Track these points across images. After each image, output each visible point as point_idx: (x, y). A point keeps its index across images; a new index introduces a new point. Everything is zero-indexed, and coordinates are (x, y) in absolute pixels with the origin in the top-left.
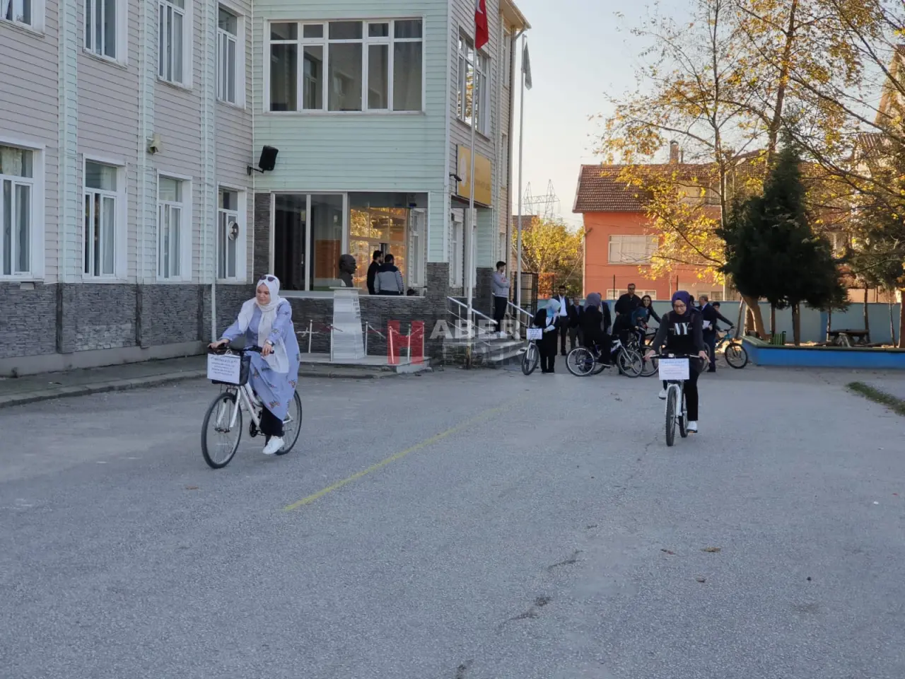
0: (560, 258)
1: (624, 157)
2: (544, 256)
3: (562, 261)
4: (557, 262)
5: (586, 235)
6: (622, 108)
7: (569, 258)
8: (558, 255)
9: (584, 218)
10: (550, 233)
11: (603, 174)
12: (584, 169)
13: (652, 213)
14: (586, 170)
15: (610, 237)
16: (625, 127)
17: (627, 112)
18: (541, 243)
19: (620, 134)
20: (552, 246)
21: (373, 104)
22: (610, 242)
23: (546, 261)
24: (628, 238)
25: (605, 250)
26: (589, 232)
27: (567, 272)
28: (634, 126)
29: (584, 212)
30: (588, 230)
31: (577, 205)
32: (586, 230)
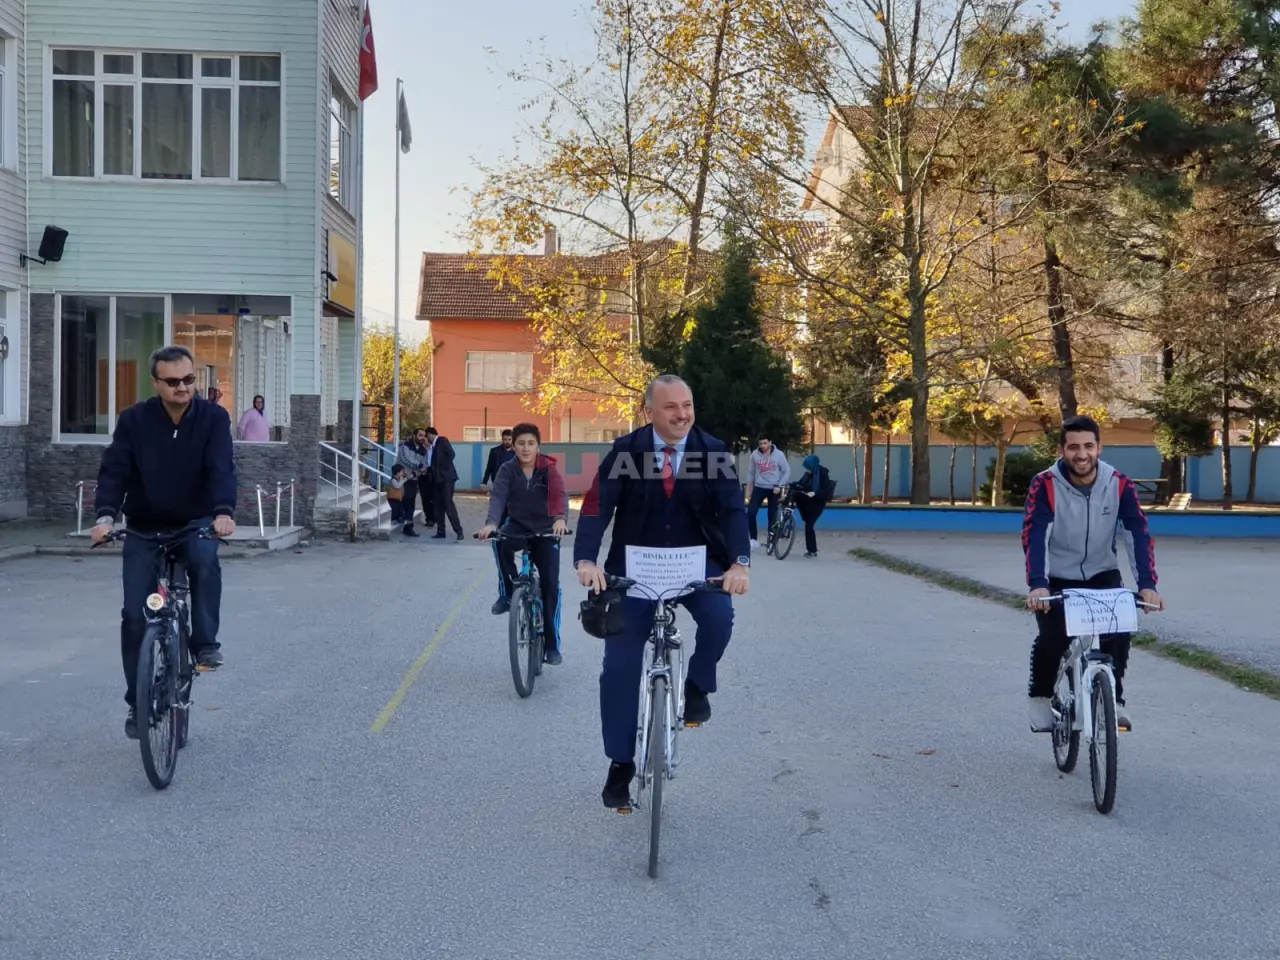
1: (498, 246)
2: (374, 379)
4: (389, 388)
5: (435, 352)
6: (495, 179)
7: (407, 384)
8: (394, 379)
9: (433, 329)
10: (382, 348)
11: (468, 266)
12: (427, 258)
13: (541, 323)
15: (468, 354)
16: (501, 205)
17: (502, 185)
19: (494, 215)
20: (385, 366)
22: (467, 362)
23: (376, 386)
24: (491, 356)
25: (461, 372)
26: (439, 347)
28: (512, 205)
29: (432, 320)
30: (438, 344)
31: (422, 309)
32: (435, 344)
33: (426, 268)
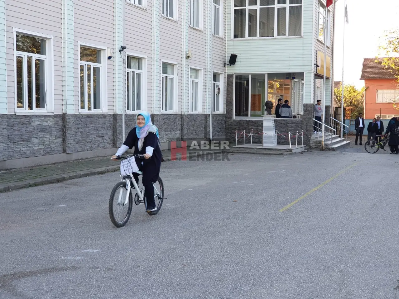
0: (353, 100)
1: (386, 54)
2: (345, 100)
3: (354, 102)
4: (351, 102)
5: (366, 90)
7: (357, 101)
8: (352, 99)
9: (365, 82)
10: (349, 89)
11: (376, 61)
12: (364, 60)
14: (366, 60)
15: (377, 90)
16: (387, 40)
17: (388, 33)
18: (344, 93)
19: (385, 44)
20: (350, 95)
22: (377, 93)
23: (346, 102)
24: (385, 91)
25: (375, 97)
26: (367, 88)
27: (356, 106)
28: (391, 40)
29: (365, 80)
30: (367, 87)
31: (362, 76)
32: (366, 87)
33: (364, 63)
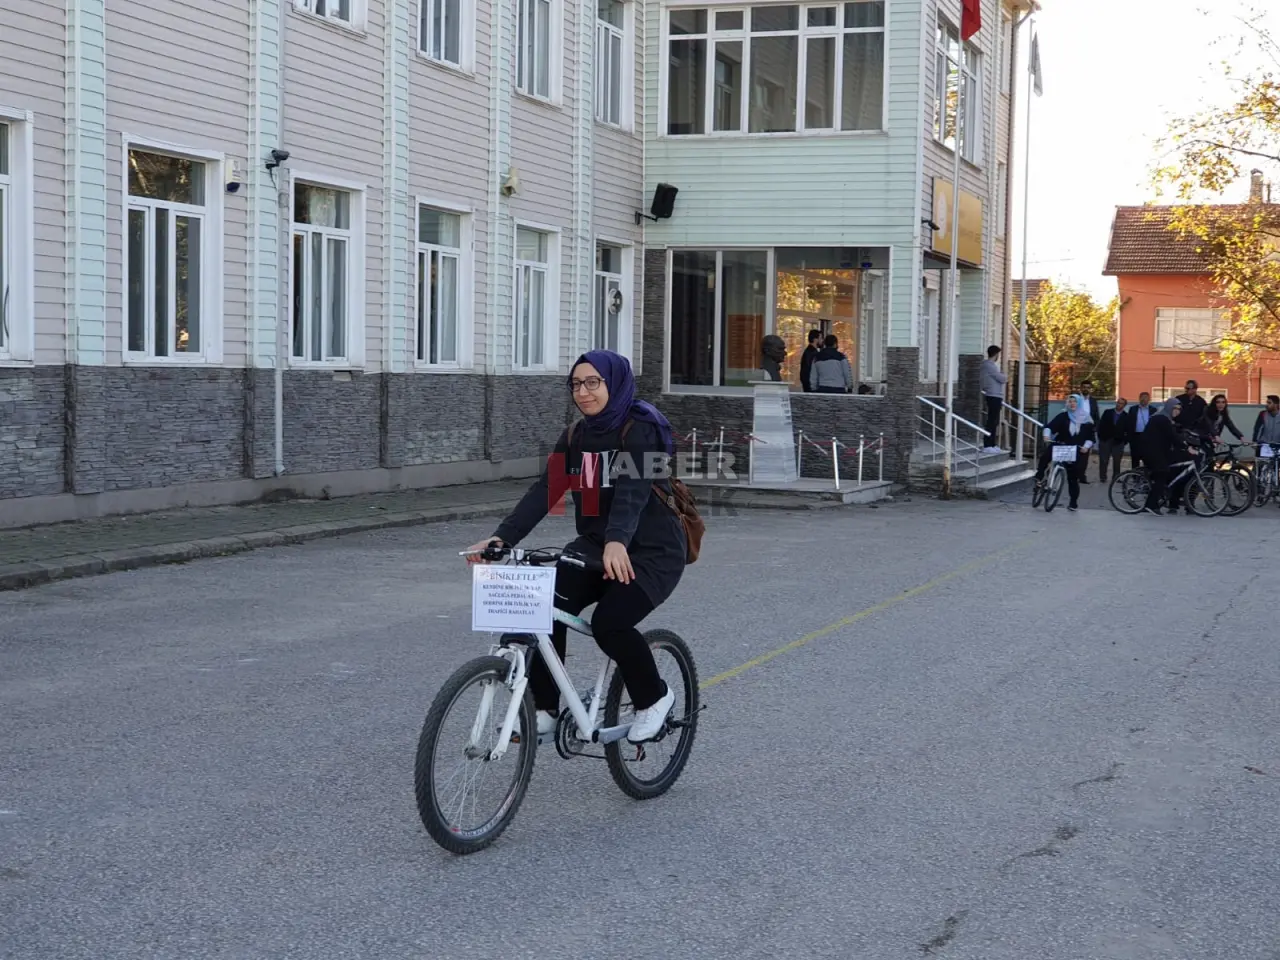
0: (1082, 341)
1: (1180, 193)
2: (1058, 338)
3: (1084, 346)
4: (1077, 347)
5: (1121, 308)
6: (1176, 123)
7: (1095, 341)
8: (1080, 337)
9: (1119, 281)
10: (1068, 306)
11: (1149, 216)
12: (1118, 211)
13: (1222, 275)
14: (1123, 214)
15: (1158, 311)
16: (1183, 150)
17: (1186, 128)
18: (1053, 319)
19: (1175, 161)
20: (1070, 323)
21: (811, 122)
22: (1157, 319)
23: (1061, 346)
24: (1184, 313)
25: (1150, 330)
26: (1125, 304)
27: (1092, 361)
28: (1195, 149)
29: (1119, 275)
30: (1125, 299)
31: (1108, 264)
32: (1122, 300)
33: (1116, 222)
